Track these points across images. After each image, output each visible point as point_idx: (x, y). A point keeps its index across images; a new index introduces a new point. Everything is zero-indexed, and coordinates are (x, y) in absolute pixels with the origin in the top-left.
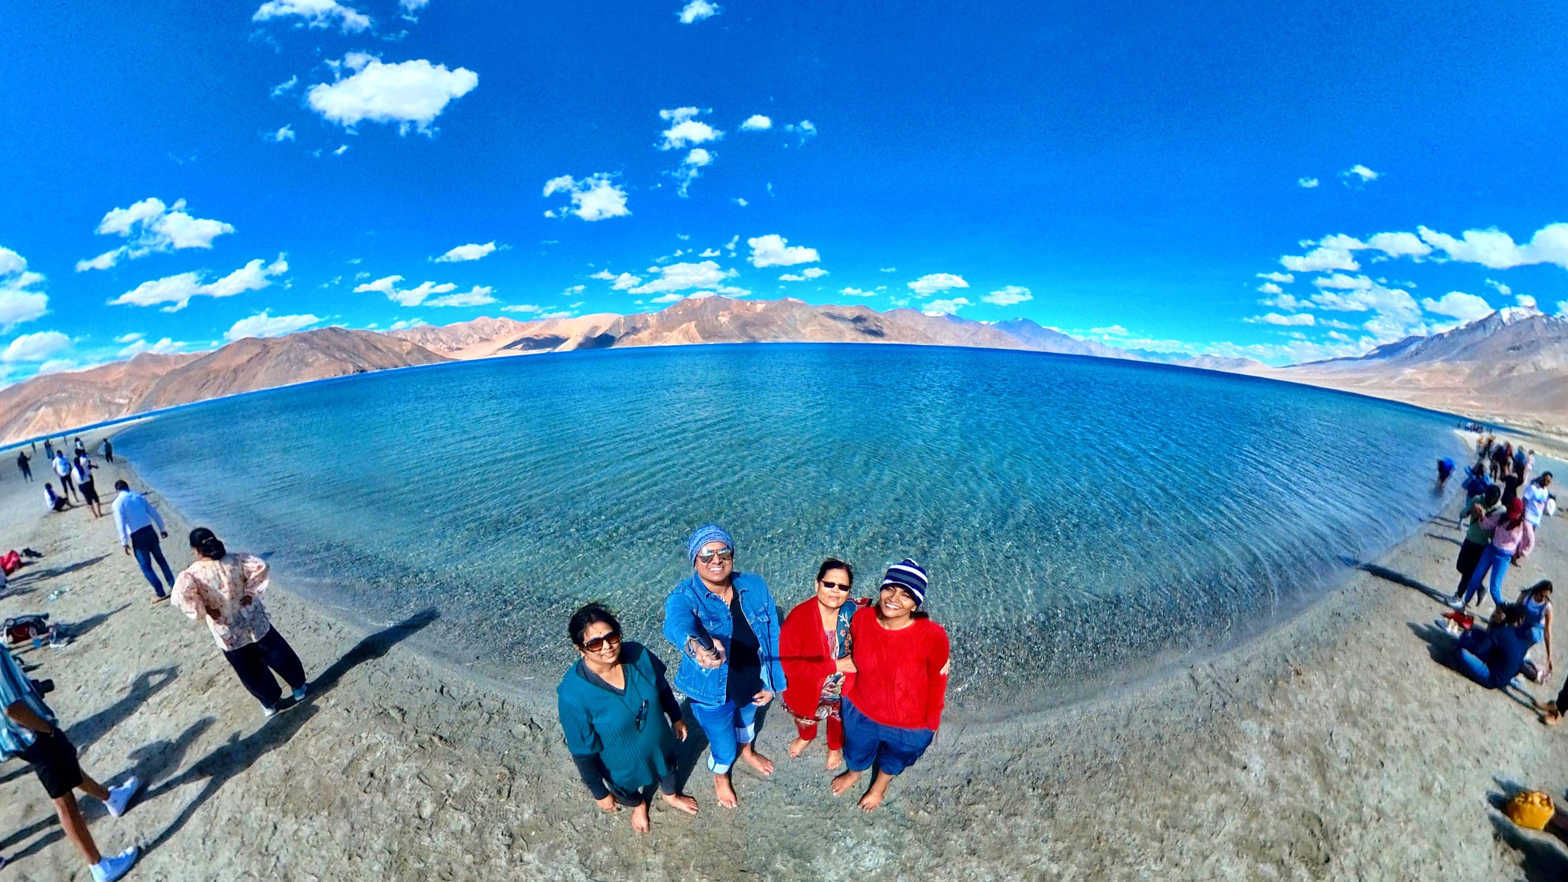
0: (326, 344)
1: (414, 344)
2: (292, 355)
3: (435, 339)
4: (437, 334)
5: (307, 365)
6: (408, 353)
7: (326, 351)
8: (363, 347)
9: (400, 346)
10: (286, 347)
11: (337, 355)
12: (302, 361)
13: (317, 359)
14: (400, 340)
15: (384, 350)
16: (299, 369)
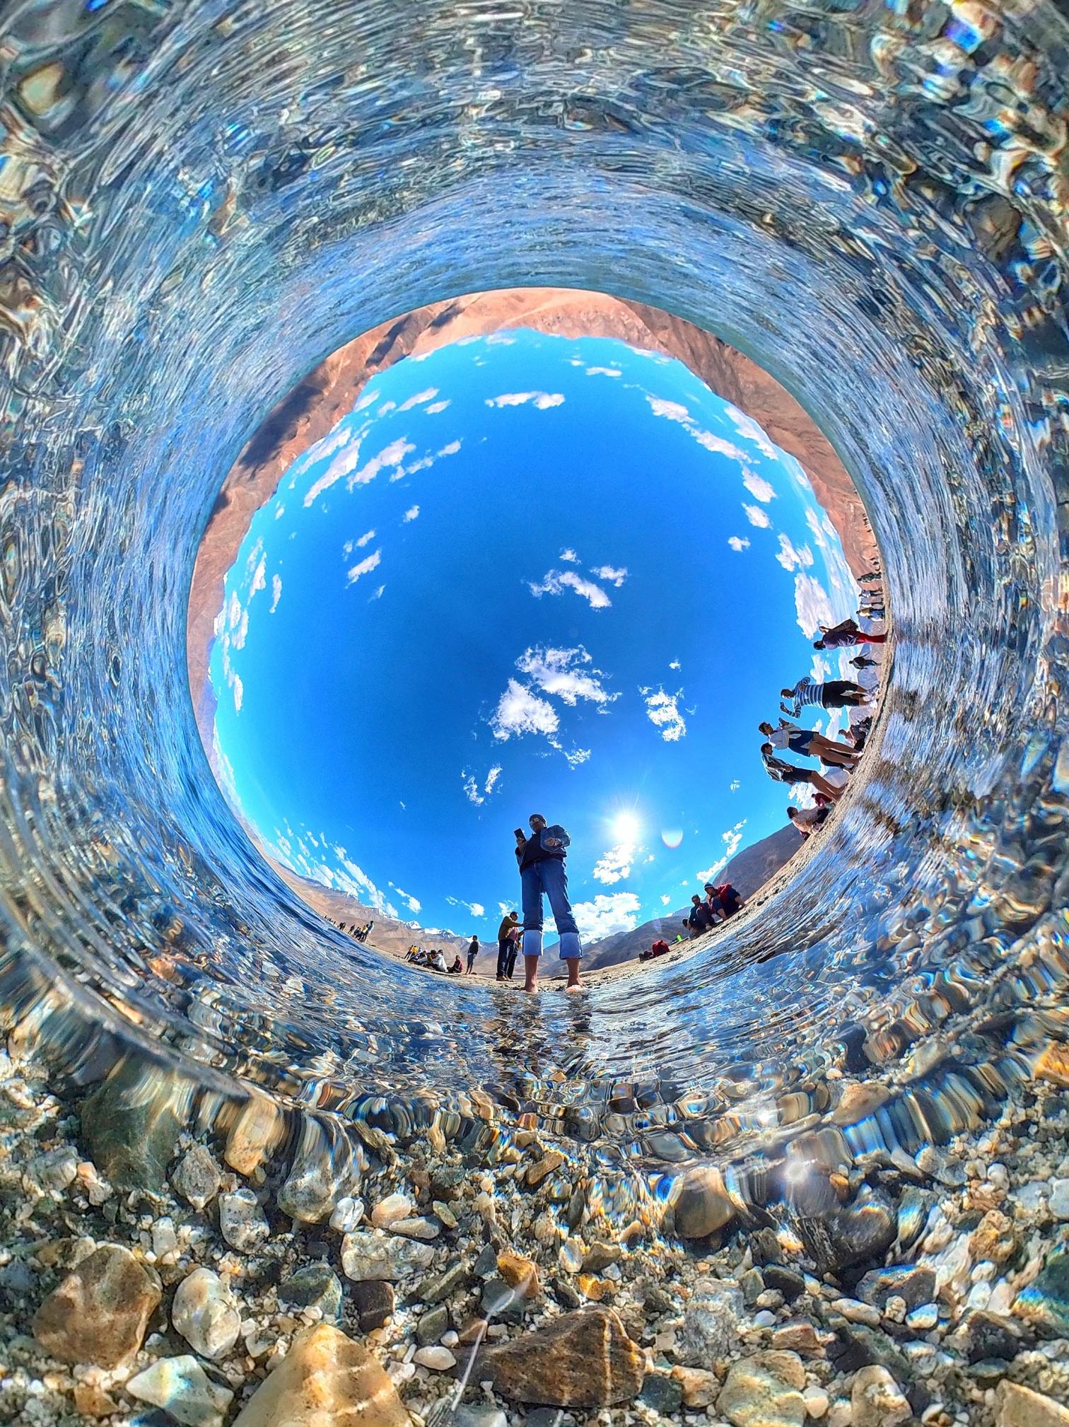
0: (730, 387)
1: (655, 334)
2: (759, 402)
3: (631, 330)
4: (627, 334)
5: (757, 386)
6: (665, 328)
7: (735, 383)
8: (703, 361)
9: (669, 339)
10: (758, 411)
11: (729, 372)
12: (756, 392)
13: (746, 382)
14: (666, 346)
15: (686, 345)
16: (765, 388)
